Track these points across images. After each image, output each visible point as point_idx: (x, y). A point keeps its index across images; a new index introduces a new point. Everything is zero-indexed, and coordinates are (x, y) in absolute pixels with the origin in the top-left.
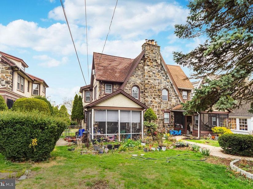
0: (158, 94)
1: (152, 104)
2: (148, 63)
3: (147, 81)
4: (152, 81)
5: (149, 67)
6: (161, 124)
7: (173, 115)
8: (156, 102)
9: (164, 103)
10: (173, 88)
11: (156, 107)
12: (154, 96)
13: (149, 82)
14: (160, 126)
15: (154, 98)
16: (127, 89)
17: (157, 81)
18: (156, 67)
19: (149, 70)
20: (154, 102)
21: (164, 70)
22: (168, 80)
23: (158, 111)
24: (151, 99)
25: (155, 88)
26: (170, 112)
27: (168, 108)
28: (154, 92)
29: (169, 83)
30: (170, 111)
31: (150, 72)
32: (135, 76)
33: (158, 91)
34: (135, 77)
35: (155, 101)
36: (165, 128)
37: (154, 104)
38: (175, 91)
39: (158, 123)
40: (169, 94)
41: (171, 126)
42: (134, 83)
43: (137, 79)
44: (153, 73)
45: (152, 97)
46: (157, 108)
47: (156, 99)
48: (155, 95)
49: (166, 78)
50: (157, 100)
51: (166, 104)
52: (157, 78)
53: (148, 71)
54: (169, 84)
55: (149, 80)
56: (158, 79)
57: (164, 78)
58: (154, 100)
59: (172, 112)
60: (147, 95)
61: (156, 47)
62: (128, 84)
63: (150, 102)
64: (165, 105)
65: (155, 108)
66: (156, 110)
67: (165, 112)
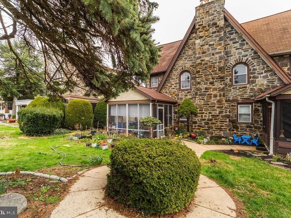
0: (219, 76)
1: (207, 93)
2: (200, 34)
3: (199, 60)
4: (207, 59)
5: (202, 39)
6: (225, 123)
7: (260, 108)
8: (215, 89)
9: (236, 88)
10: (259, 57)
11: (215, 96)
12: (211, 80)
13: (202, 61)
14: (223, 126)
15: (212, 83)
16: (174, 77)
17: (217, 56)
18: (214, 35)
19: (202, 43)
20: (211, 90)
21: (236, 32)
22: (245, 47)
23: (219, 101)
24: (205, 86)
25: (214, 67)
26: (251, 103)
27: (246, 96)
28: (212, 74)
29: (250, 50)
30: (252, 101)
31: (204, 45)
32: (183, 58)
33: (219, 70)
34: (184, 60)
35: (214, 87)
36: (239, 130)
37: (211, 93)
38: (264, 63)
39: (220, 121)
40: (249, 70)
41: (256, 127)
42: (183, 68)
43: (186, 62)
44: (210, 45)
45: (208, 82)
46: (218, 98)
47: (215, 83)
48: (213, 79)
49: (242, 45)
50: (218, 85)
51: (241, 90)
52: (217, 51)
53: (201, 46)
54: (250, 52)
55: (202, 59)
56: (220, 51)
57: (237, 45)
58: (211, 86)
59: (257, 102)
60: (199, 81)
61: (214, 3)
62: (174, 72)
63: (204, 90)
64: (238, 91)
65: (213, 99)
66: (216, 101)
67: (238, 104)
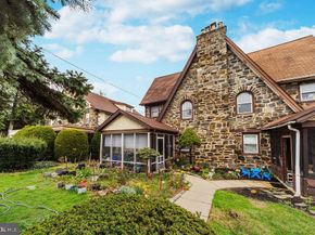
0: (222, 105)
1: (210, 122)
2: (202, 62)
3: (201, 89)
4: (209, 87)
5: (204, 68)
6: (230, 154)
7: (268, 139)
9: (241, 117)
10: (264, 85)
11: (219, 125)
12: (214, 109)
13: (204, 89)
14: (228, 157)
15: (215, 112)
16: (175, 107)
17: (220, 84)
18: (216, 63)
19: (204, 71)
20: (214, 119)
21: (240, 61)
22: (250, 75)
23: (223, 131)
24: (208, 115)
25: (217, 96)
26: (258, 133)
27: (251, 126)
28: (214, 103)
29: (254, 78)
30: (258, 131)
31: (206, 74)
33: (222, 99)
34: (185, 89)
35: (217, 116)
36: (246, 161)
37: (215, 122)
38: (270, 91)
39: (225, 152)
40: (254, 98)
41: (263, 158)
42: (184, 97)
43: (188, 91)
44: (212, 73)
45: (211, 111)
46: (222, 128)
47: (219, 112)
48: (216, 107)
49: (246, 73)
50: (221, 114)
51: (246, 119)
52: (220, 79)
53: (203, 74)
55: (204, 87)
56: (223, 79)
57: (241, 73)
58: (214, 115)
59: (264, 131)
60: (201, 110)
62: (175, 101)
63: (207, 120)
64: (243, 120)
65: (216, 128)
66: (219, 131)
67: (245, 134)
